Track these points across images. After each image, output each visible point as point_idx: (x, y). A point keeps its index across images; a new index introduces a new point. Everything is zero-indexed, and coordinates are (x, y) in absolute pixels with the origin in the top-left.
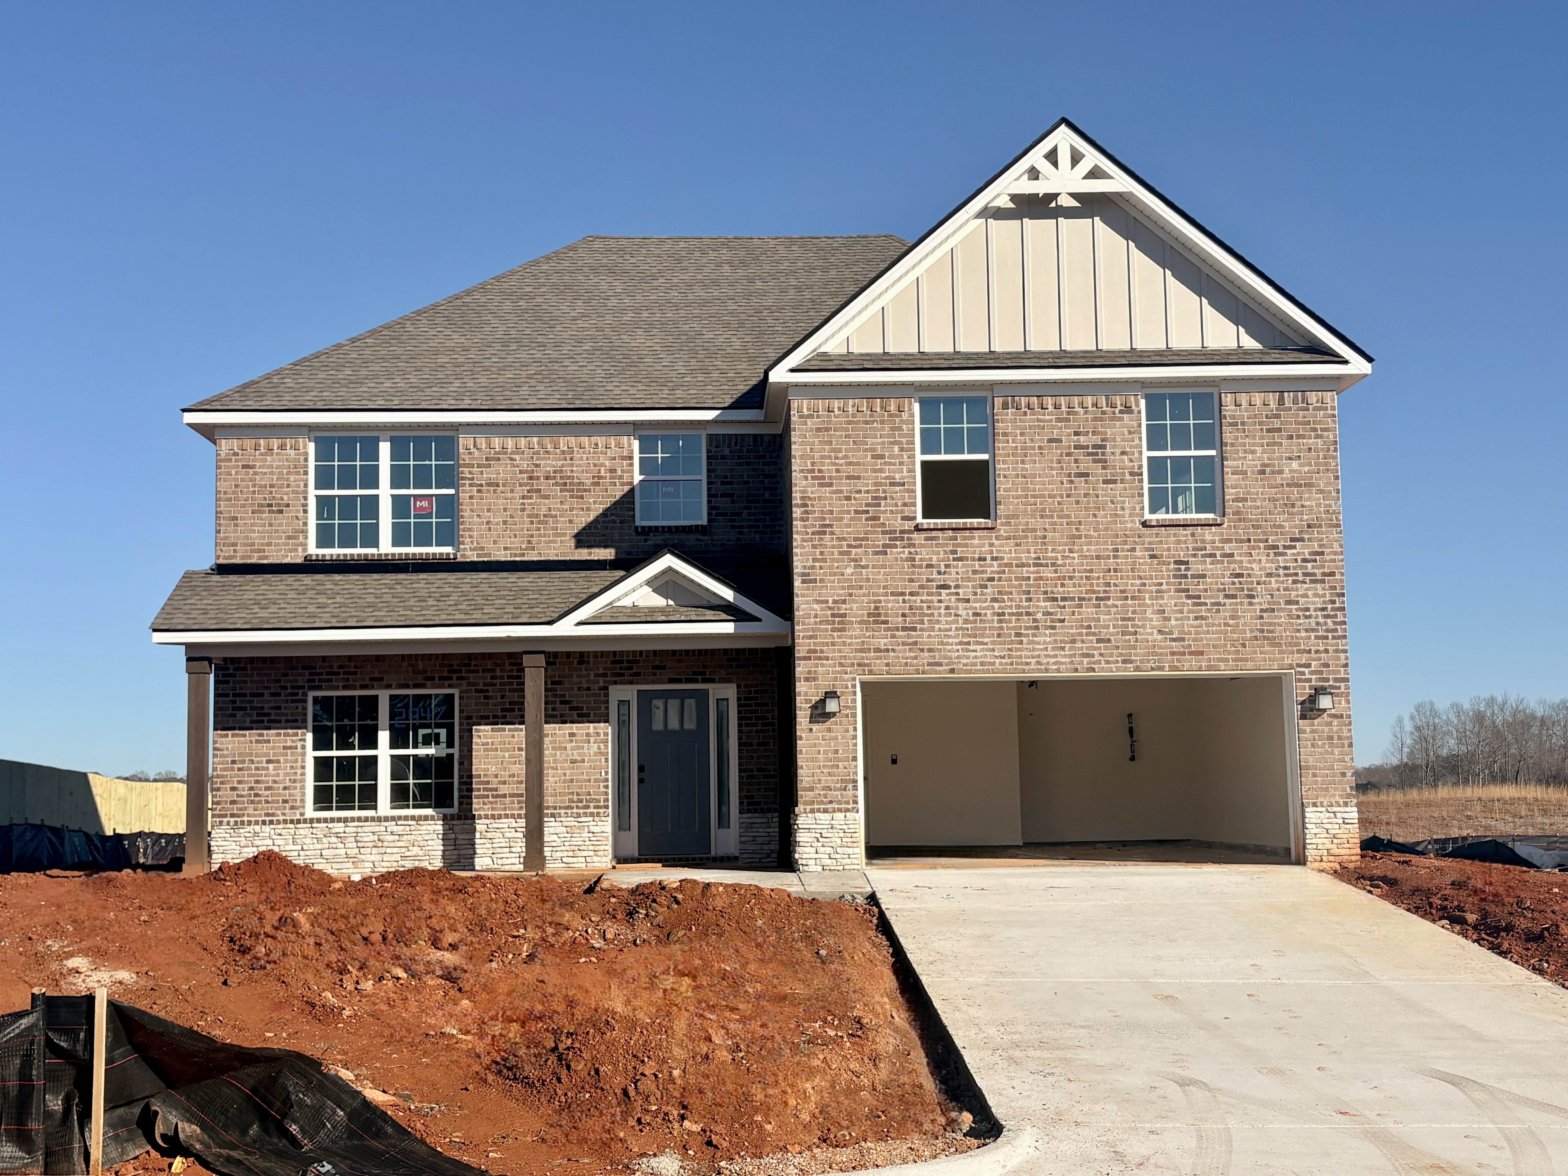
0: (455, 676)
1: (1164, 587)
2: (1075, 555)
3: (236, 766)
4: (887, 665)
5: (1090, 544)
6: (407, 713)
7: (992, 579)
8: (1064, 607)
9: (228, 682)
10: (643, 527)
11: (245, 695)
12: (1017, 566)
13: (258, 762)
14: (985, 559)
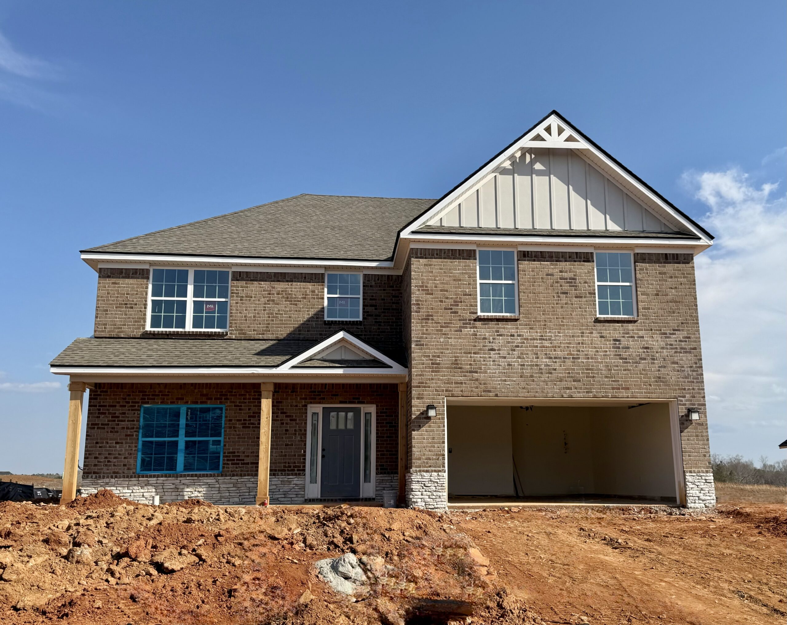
0: (223, 398)
1: (608, 353)
2: (561, 335)
3: (98, 445)
4: (462, 391)
5: (569, 329)
6: (196, 418)
7: (518, 346)
8: (556, 362)
9: (96, 399)
10: (328, 321)
11: (105, 406)
12: (531, 339)
13: (111, 443)
14: (513, 336)
